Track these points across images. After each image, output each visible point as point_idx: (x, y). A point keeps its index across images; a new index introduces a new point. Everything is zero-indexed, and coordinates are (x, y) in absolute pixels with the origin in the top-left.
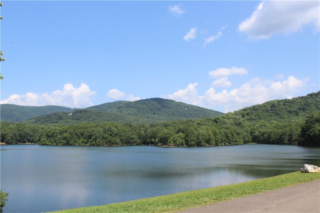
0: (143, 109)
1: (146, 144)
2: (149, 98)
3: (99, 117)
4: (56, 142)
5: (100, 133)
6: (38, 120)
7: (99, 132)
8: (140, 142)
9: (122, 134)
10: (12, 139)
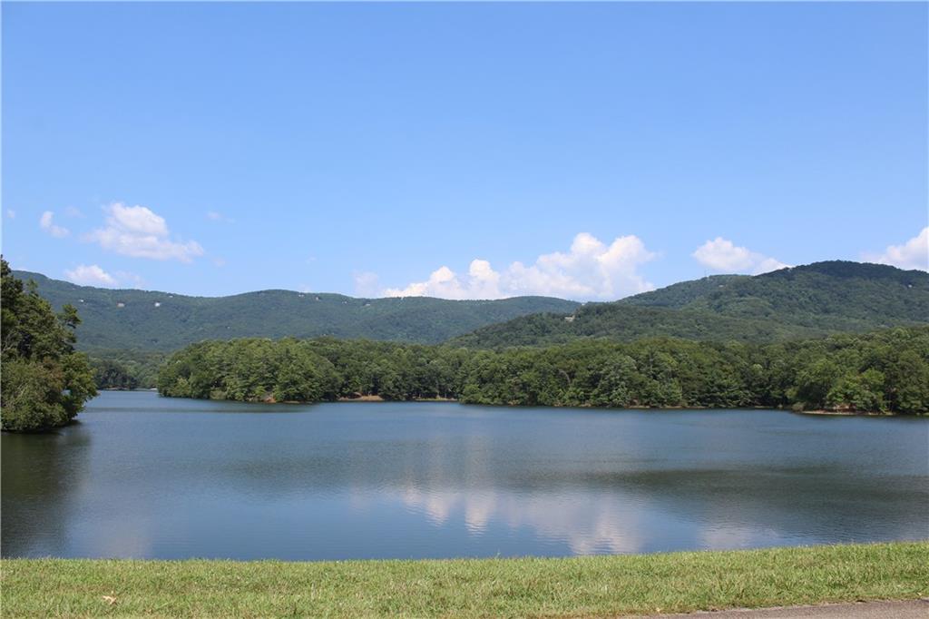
0: (791, 299)
1: (769, 405)
2: (807, 263)
3: (652, 326)
4: (503, 395)
5: (620, 371)
6: (482, 338)
7: (619, 367)
8: (750, 398)
9: (689, 372)
10: (397, 387)
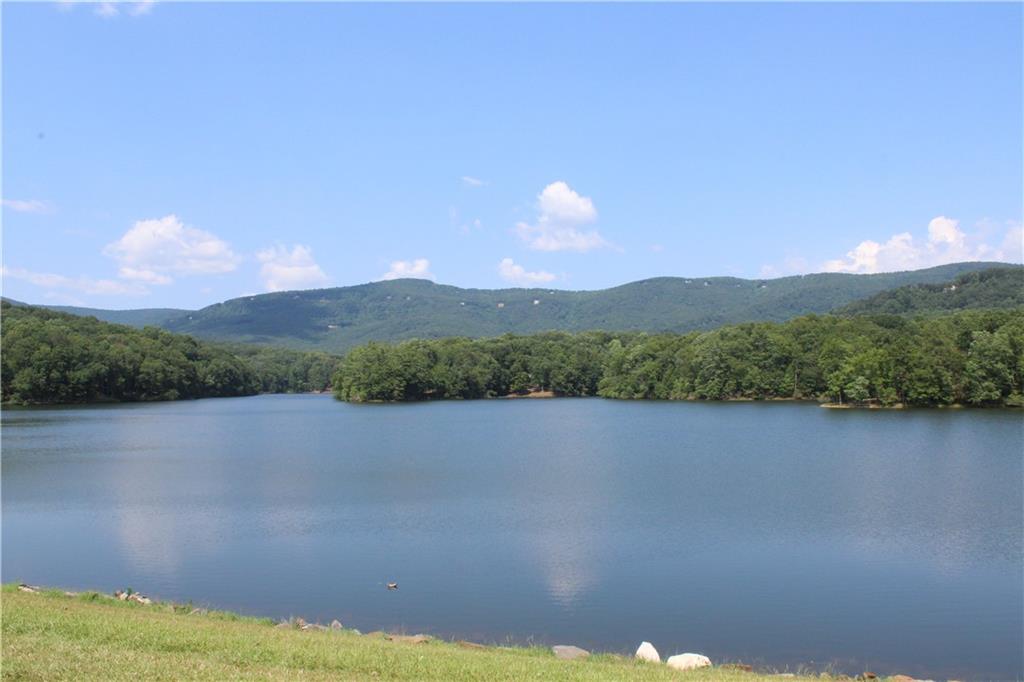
10: (571, 382)
